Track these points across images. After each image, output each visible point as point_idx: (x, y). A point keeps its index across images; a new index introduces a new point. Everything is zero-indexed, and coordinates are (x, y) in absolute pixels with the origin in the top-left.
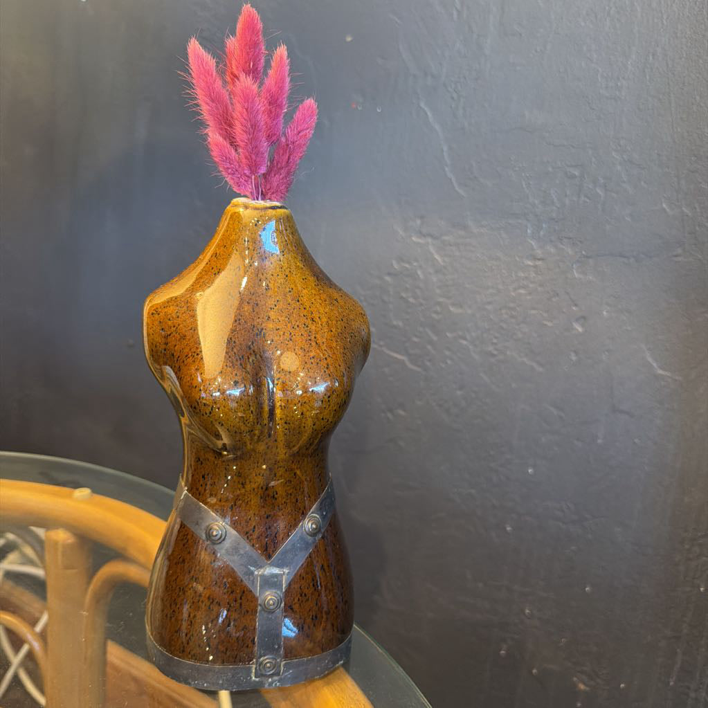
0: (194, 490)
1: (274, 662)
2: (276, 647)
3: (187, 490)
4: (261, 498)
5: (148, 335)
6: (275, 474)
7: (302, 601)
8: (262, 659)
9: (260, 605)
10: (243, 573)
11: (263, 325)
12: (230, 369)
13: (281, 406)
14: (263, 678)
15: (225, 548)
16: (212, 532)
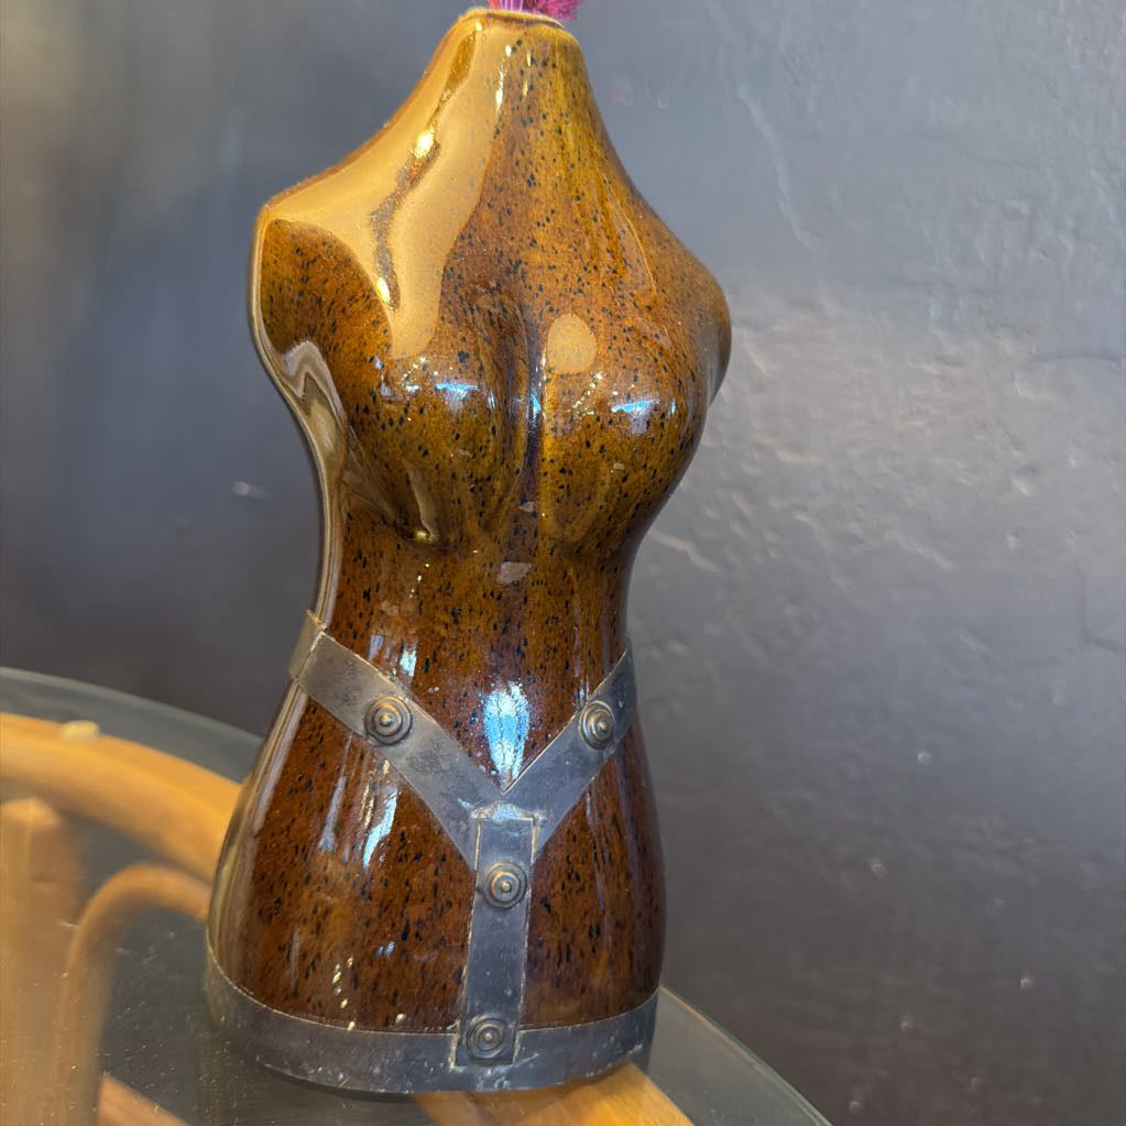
0: (343, 626)
1: (501, 1029)
2: (509, 993)
3: (325, 631)
4: (492, 650)
5: (265, 265)
6: (526, 599)
7: (570, 892)
8: (474, 1020)
9: (479, 890)
10: (444, 813)
11: (522, 254)
12: (450, 326)
13: (554, 430)
14: (476, 1067)
15: (407, 755)
16: (381, 717)
